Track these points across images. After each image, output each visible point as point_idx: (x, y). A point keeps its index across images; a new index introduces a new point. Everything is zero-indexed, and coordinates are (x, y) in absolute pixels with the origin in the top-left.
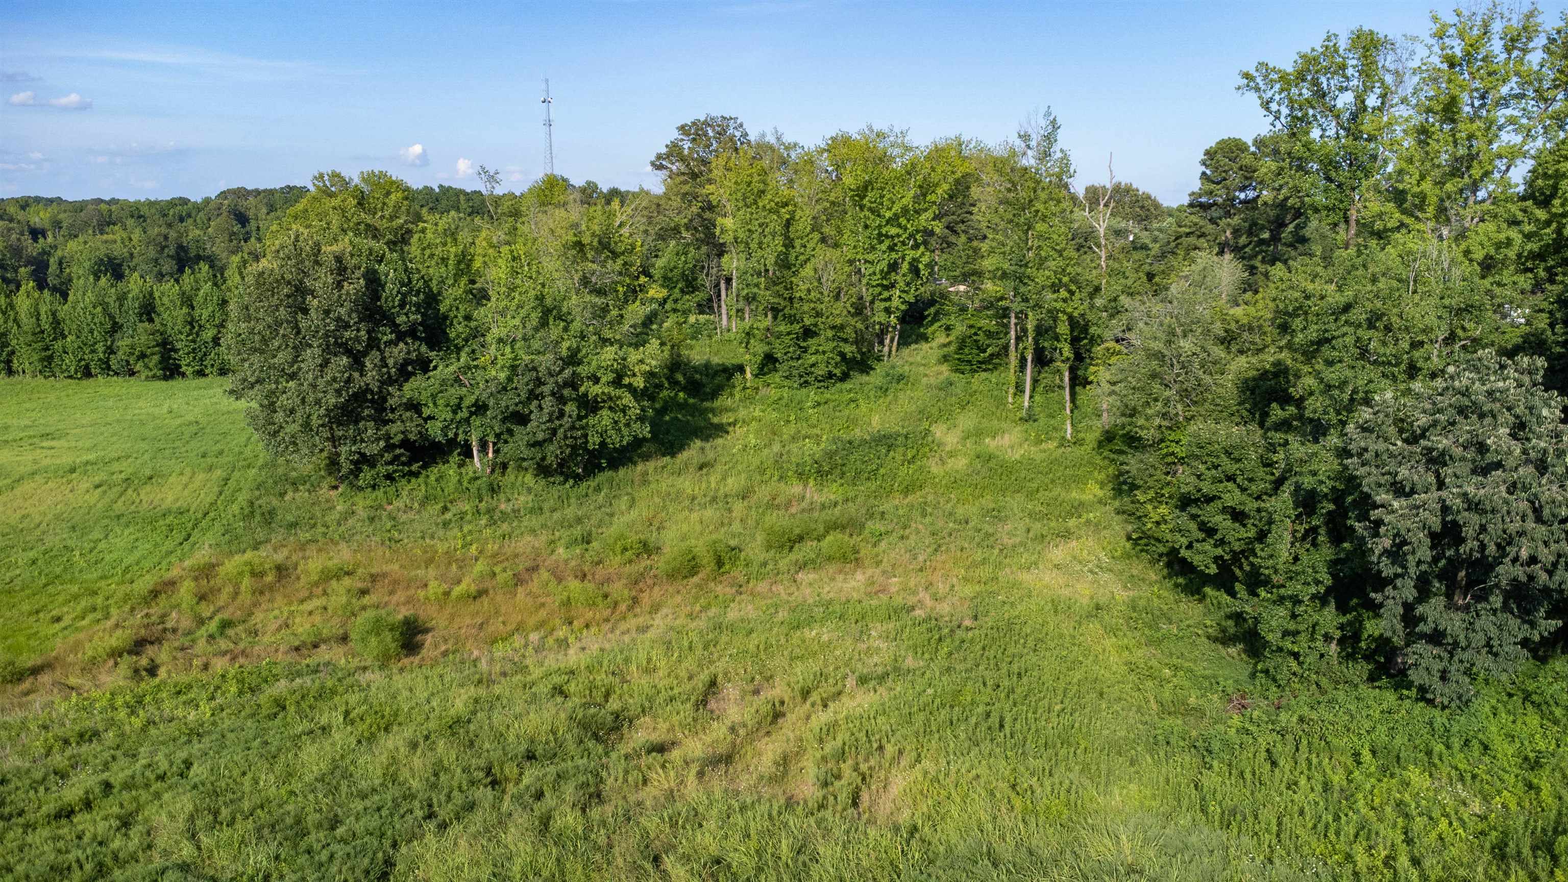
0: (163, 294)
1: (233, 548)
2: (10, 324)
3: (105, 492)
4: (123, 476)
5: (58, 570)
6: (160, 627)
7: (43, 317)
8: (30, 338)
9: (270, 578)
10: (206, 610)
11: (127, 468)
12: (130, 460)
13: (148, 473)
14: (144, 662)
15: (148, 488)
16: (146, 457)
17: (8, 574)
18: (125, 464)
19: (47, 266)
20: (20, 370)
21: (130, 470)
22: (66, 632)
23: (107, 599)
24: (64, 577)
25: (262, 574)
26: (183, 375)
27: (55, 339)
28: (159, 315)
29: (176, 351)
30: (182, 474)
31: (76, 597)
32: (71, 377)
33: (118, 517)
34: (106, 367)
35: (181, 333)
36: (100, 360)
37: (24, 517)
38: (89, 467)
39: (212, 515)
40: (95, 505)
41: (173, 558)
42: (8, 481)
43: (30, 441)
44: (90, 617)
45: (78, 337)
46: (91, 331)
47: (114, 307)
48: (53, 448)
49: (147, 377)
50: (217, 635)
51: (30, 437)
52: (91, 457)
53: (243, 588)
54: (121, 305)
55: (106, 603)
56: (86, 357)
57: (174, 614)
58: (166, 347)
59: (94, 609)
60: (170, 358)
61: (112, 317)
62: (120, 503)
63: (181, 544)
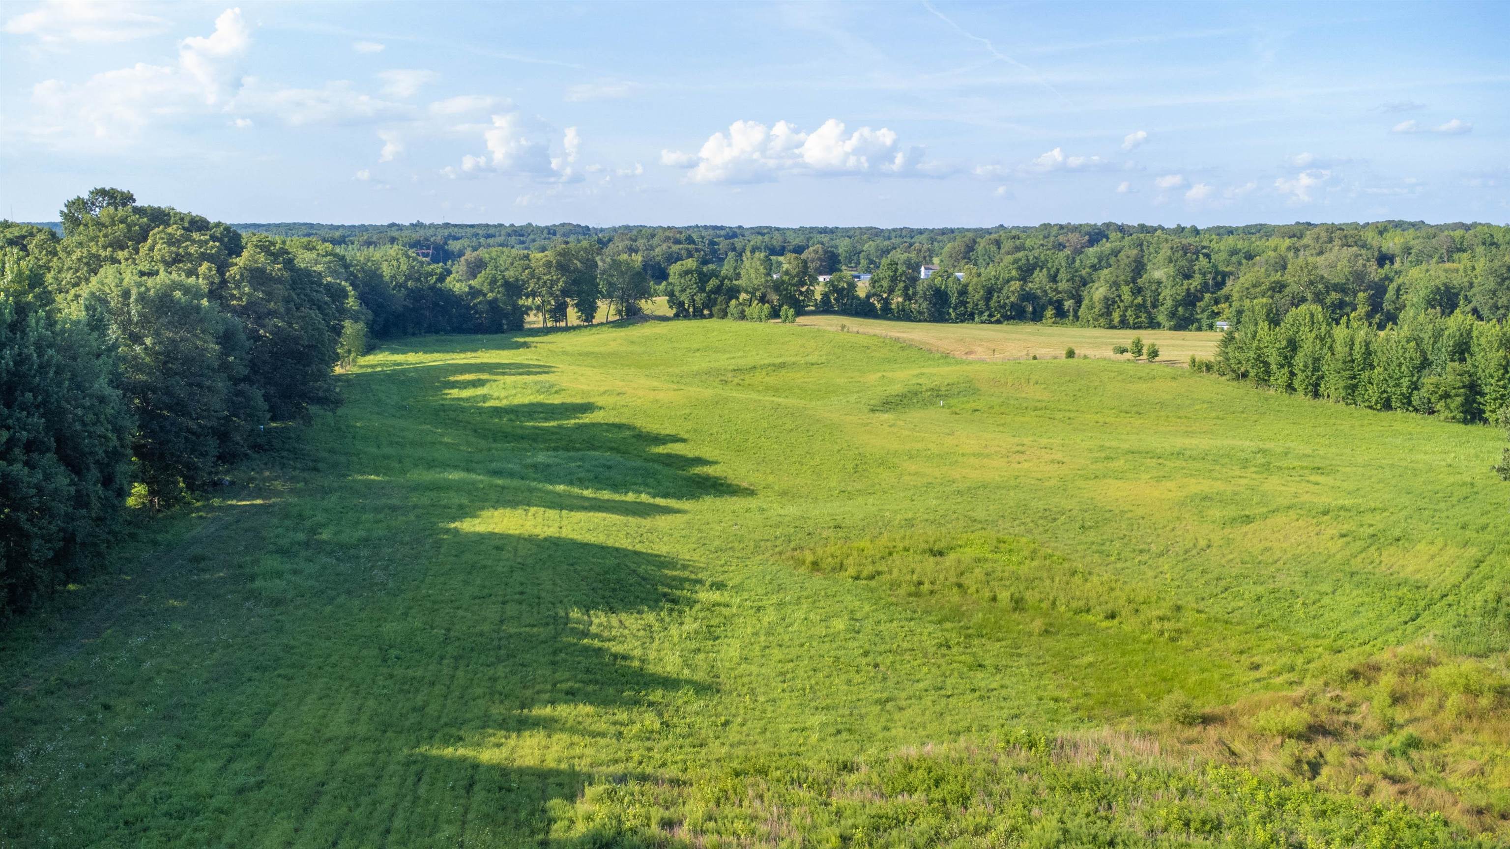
0: (1481, 334)
1: (1460, 647)
2: (1325, 350)
3: (1348, 543)
4: (1371, 531)
5: (1276, 614)
6: (1342, 718)
7: (1357, 347)
8: (1340, 365)
9: (1484, 702)
10: (1400, 714)
11: (1378, 521)
12: (1386, 514)
13: (1397, 533)
14: (1311, 754)
15: (1392, 549)
16: (1405, 513)
17: (1232, 604)
18: (1378, 518)
19: (1385, 291)
20: (1326, 394)
21: (1381, 526)
22: (1257, 685)
23: (1309, 662)
24: (1280, 623)
25: (1477, 694)
26: (1486, 421)
27: (1362, 369)
28: (1472, 355)
29: (1483, 395)
30: (1432, 543)
31: (1280, 650)
32: (1371, 407)
33: (1352, 574)
34: (1407, 402)
35: (1492, 376)
36: (1402, 394)
37: (1267, 549)
38: (1342, 513)
39: (1450, 598)
40: (1334, 555)
41: (1391, 638)
42: (1265, 510)
43: (1301, 472)
44: (1285, 677)
45: (1386, 369)
46: (1400, 365)
47: (1427, 345)
48: (1317, 484)
49: (1447, 418)
50: (1397, 753)
51: (1302, 468)
52: (1348, 502)
53: (1449, 703)
54: (1435, 342)
55: (1306, 667)
56: (1389, 390)
57: (1364, 706)
58: (1473, 389)
59: (1292, 669)
60: (1474, 401)
61: (1424, 354)
62: (1359, 558)
63: (1406, 623)
